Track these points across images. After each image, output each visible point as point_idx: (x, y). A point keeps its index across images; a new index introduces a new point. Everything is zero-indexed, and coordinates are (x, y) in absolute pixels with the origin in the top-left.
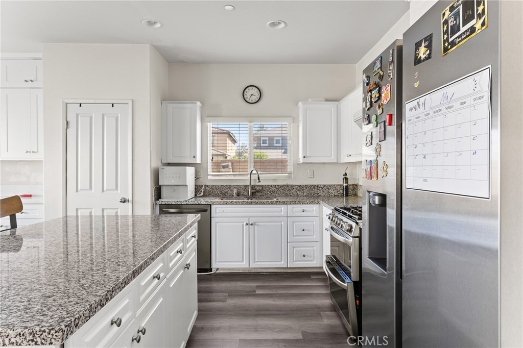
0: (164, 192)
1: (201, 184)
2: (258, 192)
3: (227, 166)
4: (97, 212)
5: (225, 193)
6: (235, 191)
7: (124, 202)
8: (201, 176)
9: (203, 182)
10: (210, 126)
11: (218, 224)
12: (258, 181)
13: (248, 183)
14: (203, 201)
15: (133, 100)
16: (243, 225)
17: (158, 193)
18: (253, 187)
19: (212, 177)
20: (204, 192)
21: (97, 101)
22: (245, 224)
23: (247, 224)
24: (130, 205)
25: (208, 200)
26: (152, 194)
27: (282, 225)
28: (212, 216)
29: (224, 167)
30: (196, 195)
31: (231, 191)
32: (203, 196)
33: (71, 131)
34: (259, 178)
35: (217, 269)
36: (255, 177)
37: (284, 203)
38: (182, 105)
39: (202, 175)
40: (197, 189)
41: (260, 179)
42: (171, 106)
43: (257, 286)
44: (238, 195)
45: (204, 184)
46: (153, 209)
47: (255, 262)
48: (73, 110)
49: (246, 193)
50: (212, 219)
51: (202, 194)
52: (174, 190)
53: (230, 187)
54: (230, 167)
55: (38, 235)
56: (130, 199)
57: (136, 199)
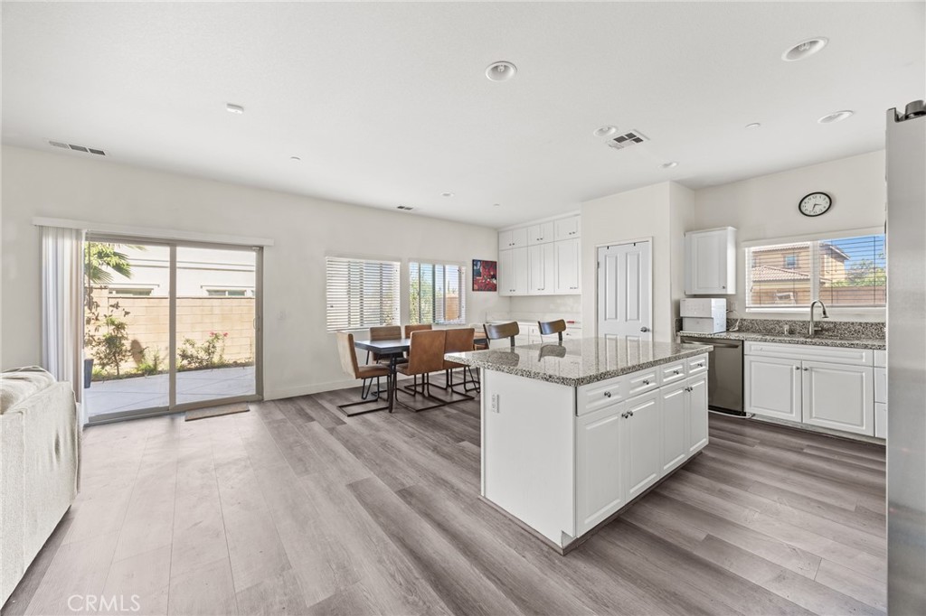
0: (686, 324)
1: (735, 317)
2: (827, 330)
3: (788, 297)
4: (621, 337)
5: (769, 330)
6: (786, 328)
7: (645, 331)
8: (736, 309)
9: (737, 315)
10: (749, 251)
11: (753, 364)
12: (823, 316)
13: (808, 319)
14: (733, 336)
15: (653, 238)
16: (792, 369)
17: (679, 324)
18: (817, 324)
19: (751, 310)
20: (740, 327)
21: (622, 243)
22: (794, 367)
23: (798, 368)
24: (650, 334)
25: (741, 336)
26: (672, 324)
27: (862, 377)
28: (745, 353)
29: (781, 298)
30: (728, 330)
31: (780, 327)
32: (739, 331)
33: (601, 270)
34: (824, 313)
35: (754, 415)
36: (818, 311)
37: (866, 347)
38: (708, 234)
39: (736, 307)
40: (730, 323)
41: (827, 313)
42: (695, 236)
43: (808, 446)
44: (791, 332)
45: (739, 318)
46: (674, 340)
47: (811, 417)
48: (603, 252)
49: (805, 331)
50: (745, 357)
51: (737, 329)
52: (698, 323)
53: (778, 322)
54: (792, 298)
55: (577, 353)
56: (651, 329)
57: (656, 329)
